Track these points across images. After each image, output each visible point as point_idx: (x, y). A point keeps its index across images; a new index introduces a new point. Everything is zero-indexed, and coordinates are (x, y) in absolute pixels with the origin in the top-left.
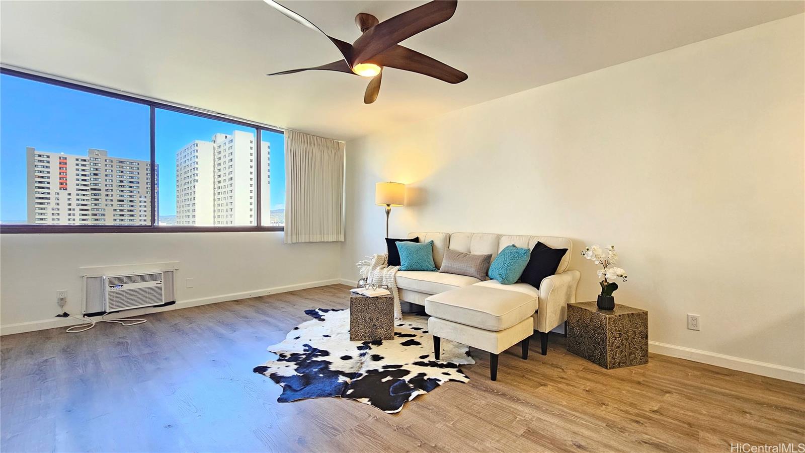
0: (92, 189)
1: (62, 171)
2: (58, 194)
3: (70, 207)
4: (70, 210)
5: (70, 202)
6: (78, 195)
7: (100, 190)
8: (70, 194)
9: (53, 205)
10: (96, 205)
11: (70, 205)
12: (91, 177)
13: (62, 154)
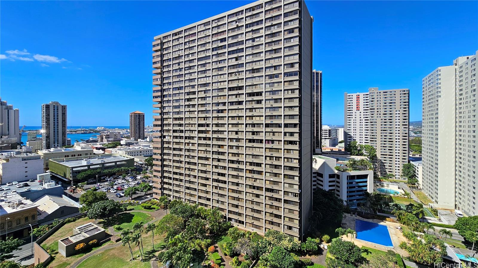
0: (370, 109)
1: (357, 101)
2: (356, 113)
3: (360, 119)
4: (361, 120)
5: (360, 116)
6: (364, 112)
7: (374, 109)
8: (360, 113)
9: (354, 118)
10: (372, 117)
11: (360, 118)
12: (370, 103)
13: (358, 94)
